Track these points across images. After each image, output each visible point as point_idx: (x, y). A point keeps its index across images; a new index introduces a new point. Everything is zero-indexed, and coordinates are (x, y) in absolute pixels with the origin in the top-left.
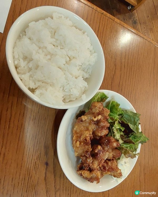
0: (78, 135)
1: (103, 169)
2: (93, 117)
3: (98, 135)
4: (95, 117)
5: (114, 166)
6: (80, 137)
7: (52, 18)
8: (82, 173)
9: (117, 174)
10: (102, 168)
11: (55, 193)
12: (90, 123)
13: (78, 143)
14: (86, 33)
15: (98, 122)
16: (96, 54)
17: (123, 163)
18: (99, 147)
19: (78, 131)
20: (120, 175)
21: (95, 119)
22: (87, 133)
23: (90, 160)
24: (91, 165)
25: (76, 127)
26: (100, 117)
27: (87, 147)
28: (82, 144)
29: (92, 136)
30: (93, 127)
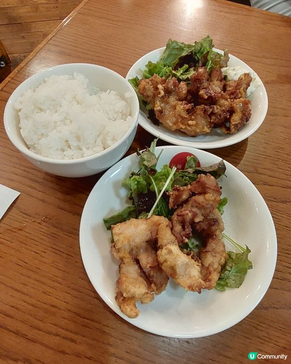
0: (179, 121)
1: (234, 95)
2: (159, 96)
3: (184, 94)
4: (160, 93)
5: (233, 84)
6: (183, 118)
7: (20, 110)
8: (234, 123)
9: (245, 80)
10: (232, 96)
11: (260, 173)
12: (167, 103)
13: (190, 122)
14: (46, 79)
15: (168, 92)
16: (75, 74)
17: (234, 72)
18: (202, 92)
19: (174, 119)
20: (247, 75)
21: (162, 93)
22: (180, 107)
23: (217, 109)
24: (224, 108)
25: (168, 122)
26: (160, 87)
27: (199, 112)
28: (193, 117)
29: (184, 102)
30: (172, 100)
